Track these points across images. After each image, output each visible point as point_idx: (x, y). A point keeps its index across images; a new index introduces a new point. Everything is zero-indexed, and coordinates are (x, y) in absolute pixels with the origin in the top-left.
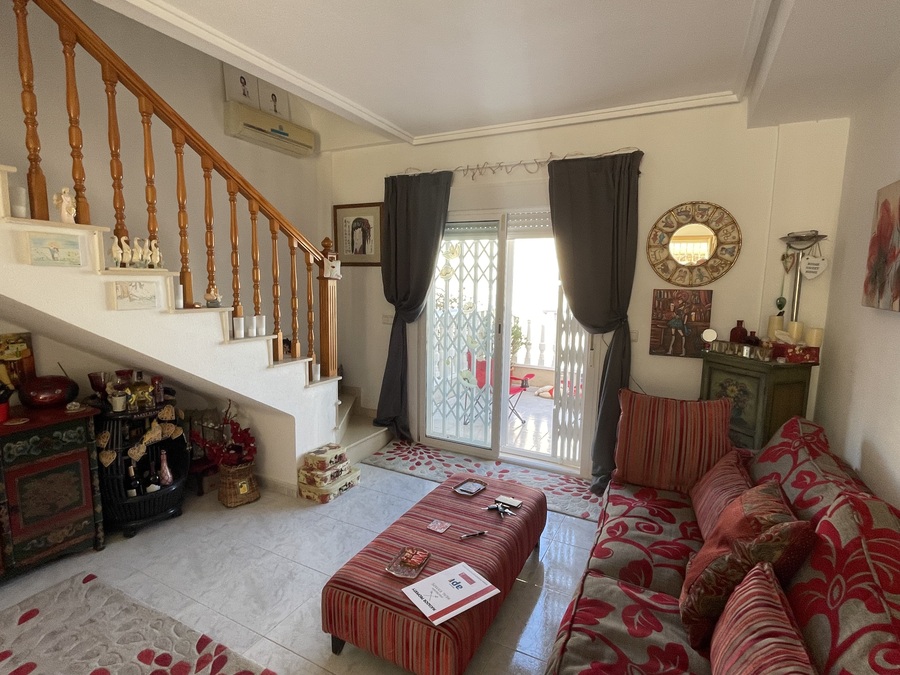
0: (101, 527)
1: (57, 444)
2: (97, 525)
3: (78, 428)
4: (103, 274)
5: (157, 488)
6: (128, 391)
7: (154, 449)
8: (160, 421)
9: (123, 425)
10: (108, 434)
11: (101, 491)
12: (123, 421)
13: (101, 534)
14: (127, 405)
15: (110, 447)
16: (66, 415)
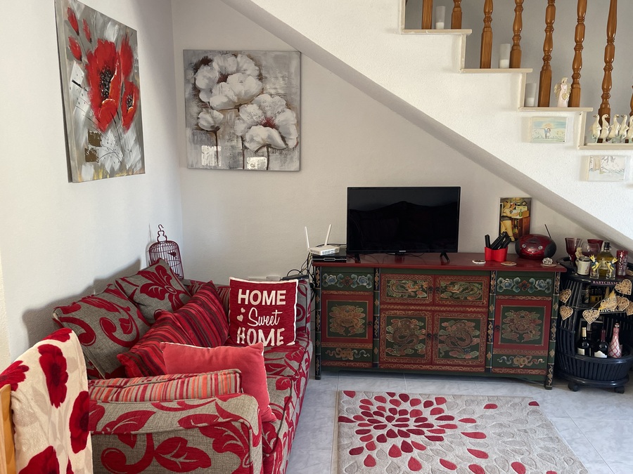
0: (551, 370)
1: (531, 288)
2: (548, 367)
3: (548, 280)
4: (581, 149)
5: (604, 356)
6: (593, 258)
7: (608, 318)
8: (617, 294)
9: (584, 288)
10: (570, 292)
11: (556, 339)
12: (585, 285)
13: (551, 376)
14: (590, 270)
15: (570, 303)
16: (541, 267)
